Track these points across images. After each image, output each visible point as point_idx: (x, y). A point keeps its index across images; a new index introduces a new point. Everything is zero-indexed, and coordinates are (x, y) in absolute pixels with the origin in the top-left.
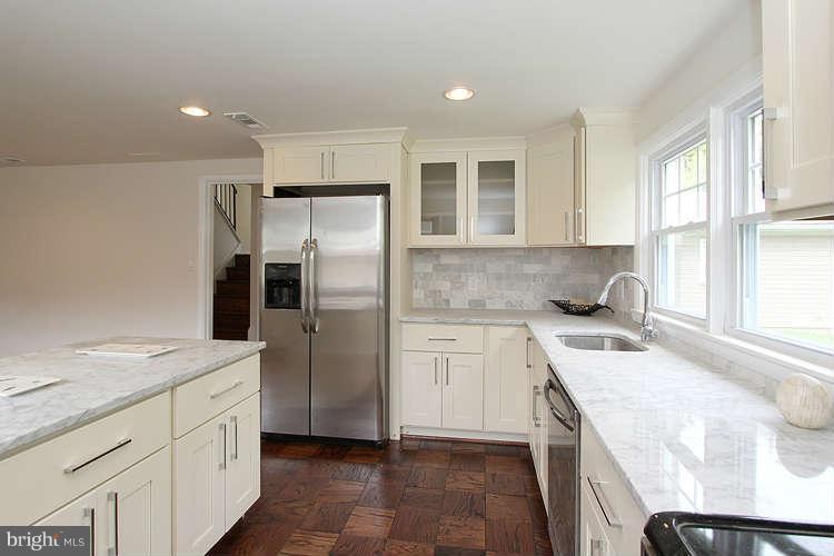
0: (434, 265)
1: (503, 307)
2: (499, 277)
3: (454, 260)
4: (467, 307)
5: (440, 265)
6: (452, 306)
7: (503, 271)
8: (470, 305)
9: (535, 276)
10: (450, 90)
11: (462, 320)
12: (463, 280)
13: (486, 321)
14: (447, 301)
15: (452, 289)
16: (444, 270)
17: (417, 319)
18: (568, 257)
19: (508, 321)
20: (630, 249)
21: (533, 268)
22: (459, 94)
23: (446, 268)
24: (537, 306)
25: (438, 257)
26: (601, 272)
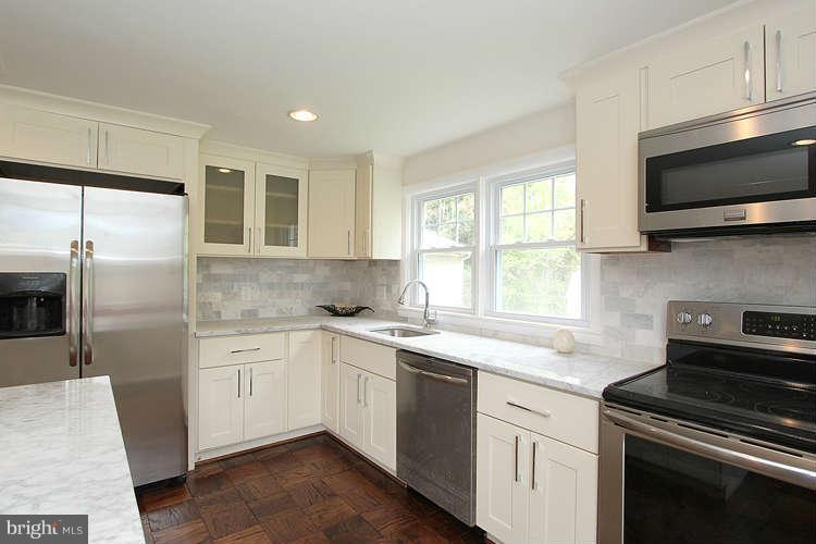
0: (204, 276)
1: (274, 315)
2: (271, 286)
3: (226, 270)
4: (239, 318)
5: (210, 275)
6: (223, 318)
7: (275, 281)
8: (242, 315)
9: (302, 284)
10: (298, 110)
11: (265, 328)
12: (235, 290)
13: (288, 327)
14: (219, 313)
15: (223, 300)
16: (216, 281)
17: (216, 332)
18: (328, 268)
19: (306, 326)
20: (395, 263)
21: (300, 278)
22: (303, 116)
23: (217, 278)
24: (303, 312)
25: (208, 266)
26: (352, 280)
